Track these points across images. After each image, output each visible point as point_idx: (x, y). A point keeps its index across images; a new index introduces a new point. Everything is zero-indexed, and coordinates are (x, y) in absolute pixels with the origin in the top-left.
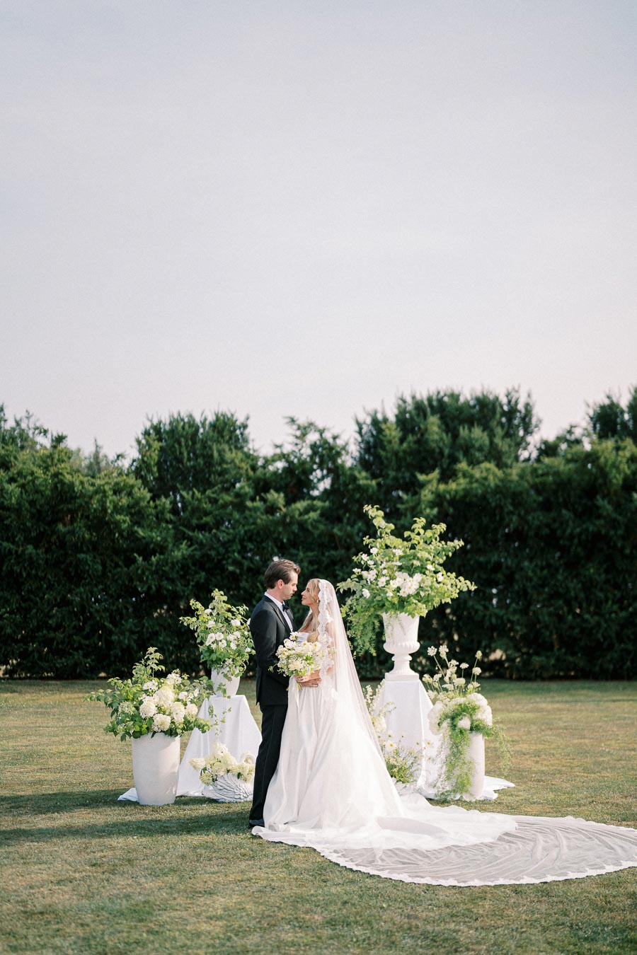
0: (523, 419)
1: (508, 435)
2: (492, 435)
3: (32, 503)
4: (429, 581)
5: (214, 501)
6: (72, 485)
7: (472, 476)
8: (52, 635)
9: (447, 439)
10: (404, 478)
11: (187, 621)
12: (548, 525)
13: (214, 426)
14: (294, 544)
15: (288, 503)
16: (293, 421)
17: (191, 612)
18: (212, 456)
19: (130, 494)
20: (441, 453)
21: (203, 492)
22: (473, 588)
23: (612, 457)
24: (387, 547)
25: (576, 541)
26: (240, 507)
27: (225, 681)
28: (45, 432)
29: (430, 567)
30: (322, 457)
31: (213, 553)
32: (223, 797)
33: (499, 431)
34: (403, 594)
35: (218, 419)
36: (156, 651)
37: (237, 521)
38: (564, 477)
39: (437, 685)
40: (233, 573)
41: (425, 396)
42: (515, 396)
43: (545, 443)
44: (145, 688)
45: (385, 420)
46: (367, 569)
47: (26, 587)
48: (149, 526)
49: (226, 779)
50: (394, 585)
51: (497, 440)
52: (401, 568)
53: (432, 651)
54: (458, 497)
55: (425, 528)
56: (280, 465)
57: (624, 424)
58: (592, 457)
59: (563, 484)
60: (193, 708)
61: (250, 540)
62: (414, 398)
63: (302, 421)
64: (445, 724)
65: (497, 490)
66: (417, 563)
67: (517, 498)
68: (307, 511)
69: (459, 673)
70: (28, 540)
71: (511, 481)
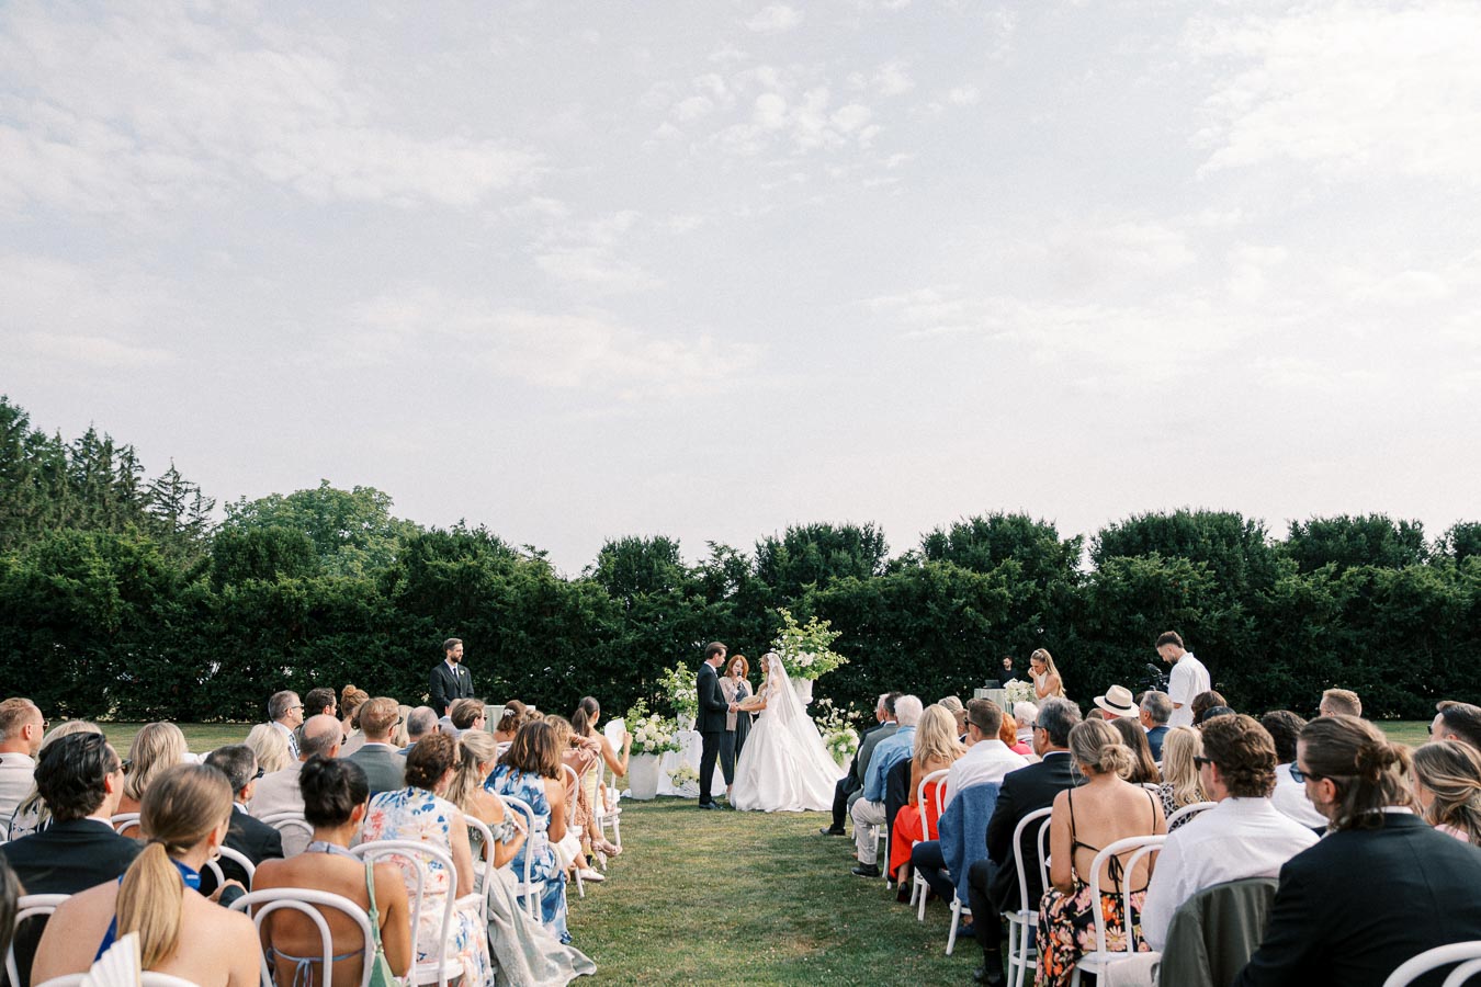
0: (876, 545)
1: (865, 557)
2: (854, 557)
3: (525, 600)
4: (820, 657)
5: (654, 601)
6: (554, 588)
7: (840, 586)
8: (534, 696)
9: (822, 559)
10: (791, 586)
11: (660, 681)
12: (893, 621)
13: (654, 546)
14: (711, 632)
15: (710, 602)
16: (713, 544)
17: (666, 676)
18: (651, 568)
19: (595, 595)
20: (818, 569)
21: (647, 594)
22: (848, 662)
23: (939, 573)
24: (793, 635)
25: (913, 633)
26: (674, 605)
27: (687, 721)
28: (532, 548)
29: (821, 648)
30: (732, 571)
31: (654, 639)
33: (860, 554)
34: (803, 665)
35: (657, 541)
36: (643, 701)
37: (672, 615)
38: (905, 587)
39: (825, 723)
40: (669, 653)
41: (806, 527)
42: (870, 529)
43: (891, 562)
44: (638, 723)
45: (778, 544)
46: (780, 649)
47: (517, 661)
48: (608, 618)
50: (797, 659)
51: (857, 560)
52: (801, 649)
53: (822, 702)
54: (829, 600)
55: (817, 623)
56: (702, 575)
57: (947, 549)
58: (925, 573)
59: (904, 592)
60: (668, 737)
61: (681, 629)
62: (798, 528)
63: (719, 545)
64: (831, 748)
65: (857, 596)
66: (812, 646)
67: (872, 602)
68: (722, 609)
69: (839, 716)
70: (520, 628)
71: (867, 590)
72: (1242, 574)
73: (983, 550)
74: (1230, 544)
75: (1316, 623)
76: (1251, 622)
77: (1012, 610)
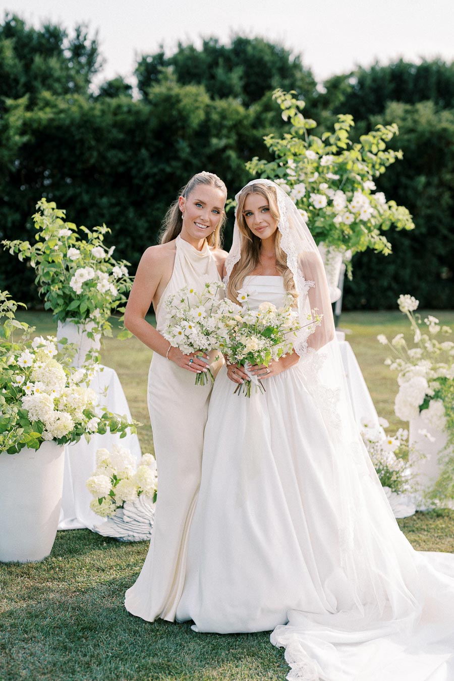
0: (89, 56)
7: (55, 106)
9: (20, 65)
11: (15, 246)
12: (122, 163)
20: (16, 81)
23: (191, 102)
25: (150, 181)
32: (131, 533)
36: (8, 299)
38: (143, 118)
42: (83, 31)
43: (106, 82)
49: (138, 505)
54: (41, 128)
59: (140, 124)
67: (98, 132)
71: (94, 116)
73: (235, 78)
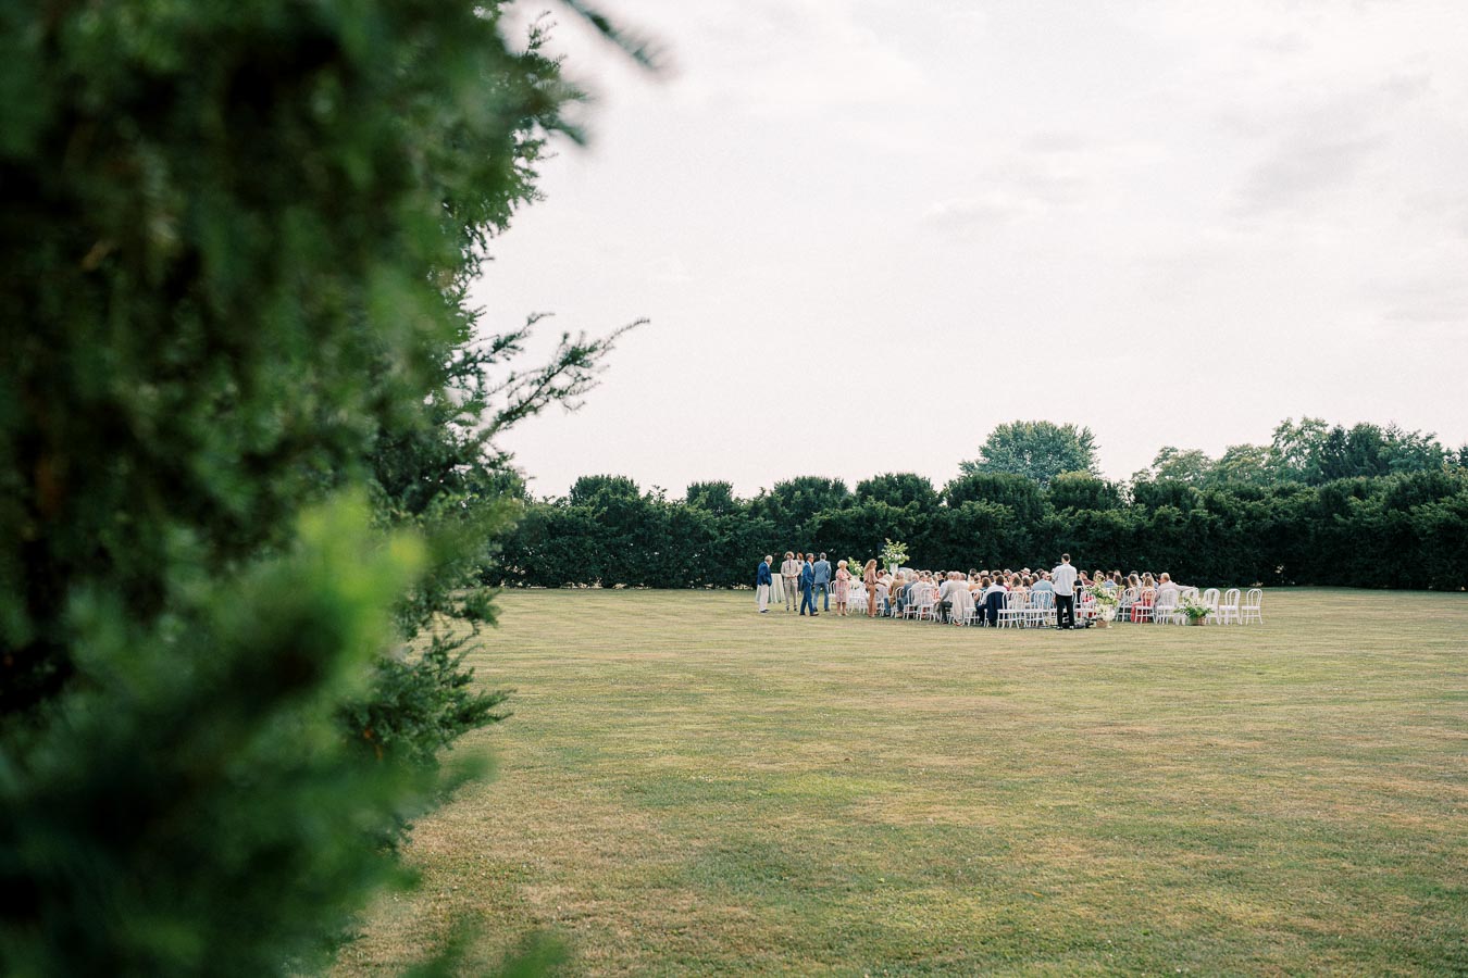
0: (840, 489)
7: (829, 514)
9: (815, 495)
20: (817, 503)
42: (838, 481)
43: (847, 498)
57: (875, 492)
62: (801, 477)
72: (1026, 511)
74: (1022, 494)
75: (1061, 538)
76: (1030, 537)
77: (915, 527)
